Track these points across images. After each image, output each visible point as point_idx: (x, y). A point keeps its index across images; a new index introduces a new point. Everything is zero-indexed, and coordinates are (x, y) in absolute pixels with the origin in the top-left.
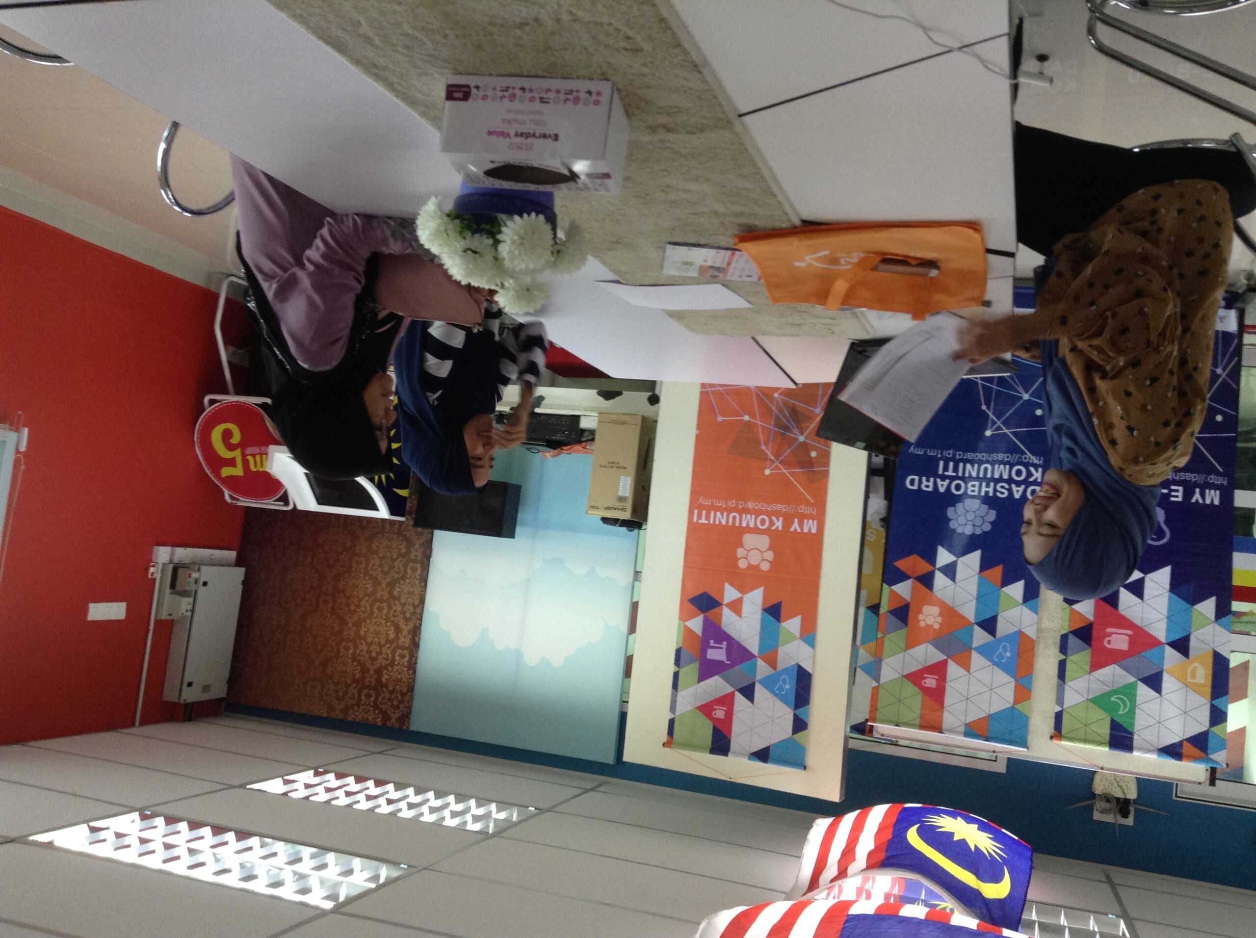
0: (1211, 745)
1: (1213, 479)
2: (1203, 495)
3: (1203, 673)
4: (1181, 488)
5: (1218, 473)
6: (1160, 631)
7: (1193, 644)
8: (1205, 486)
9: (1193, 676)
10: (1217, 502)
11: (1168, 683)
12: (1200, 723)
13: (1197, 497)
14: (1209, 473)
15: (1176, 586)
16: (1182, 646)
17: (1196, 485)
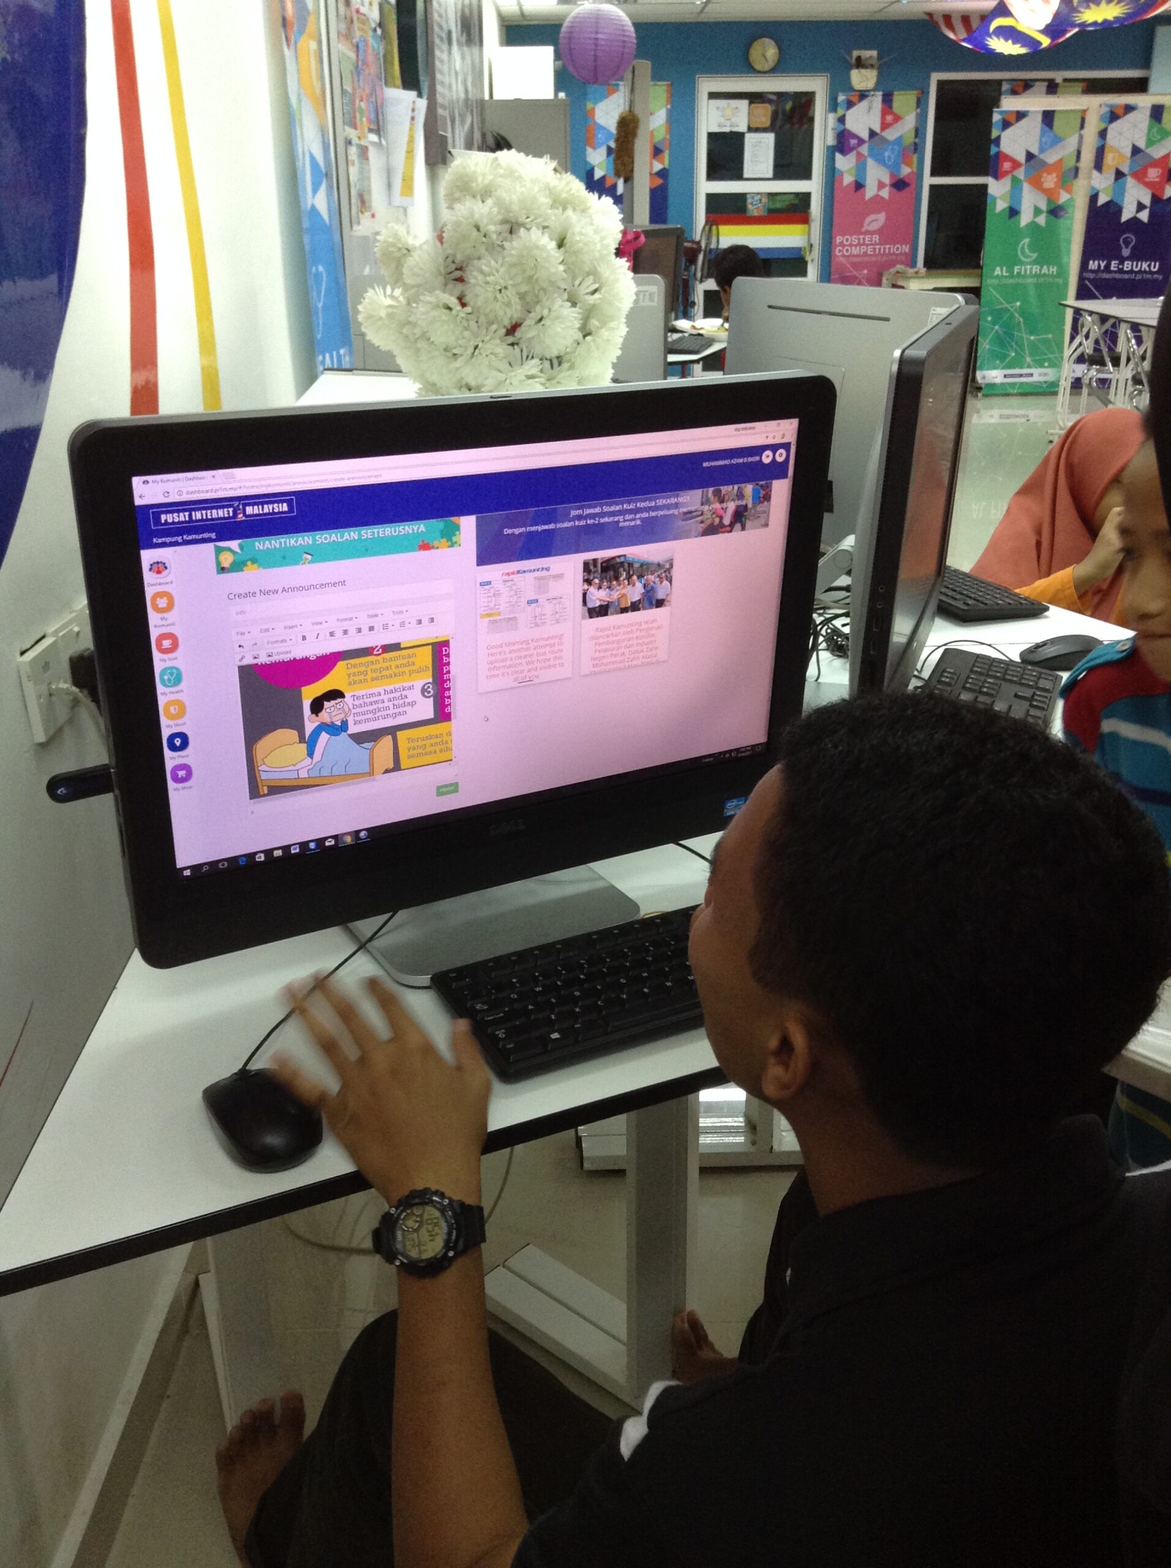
0: (1108, 115)
1: (1092, 276)
2: (1099, 266)
3: (1109, 160)
4: (1112, 268)
5: (1089, 279)
6: (1130, 182)
7: (1113, 177)
8: (1099, 270)
9: (1114, 159)
10: (1091, 262)
11: (1128, 152)
12: (1114, 129)
13: (1103, 264)
14: (1094, 279)
15: (1119, 210)
16: (1119, 175)
17: (1103, 271)
